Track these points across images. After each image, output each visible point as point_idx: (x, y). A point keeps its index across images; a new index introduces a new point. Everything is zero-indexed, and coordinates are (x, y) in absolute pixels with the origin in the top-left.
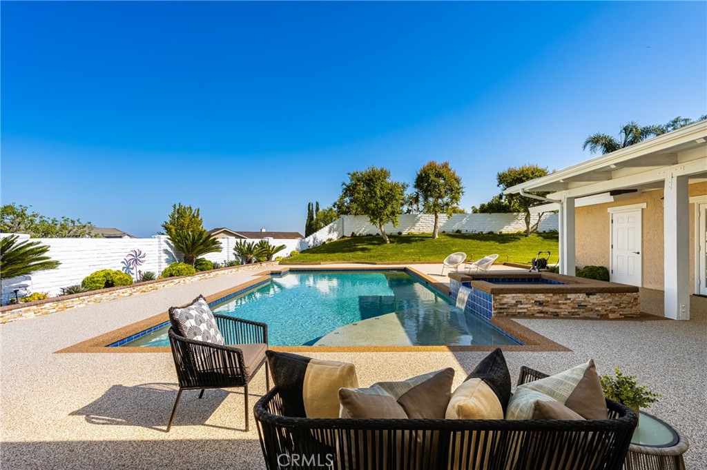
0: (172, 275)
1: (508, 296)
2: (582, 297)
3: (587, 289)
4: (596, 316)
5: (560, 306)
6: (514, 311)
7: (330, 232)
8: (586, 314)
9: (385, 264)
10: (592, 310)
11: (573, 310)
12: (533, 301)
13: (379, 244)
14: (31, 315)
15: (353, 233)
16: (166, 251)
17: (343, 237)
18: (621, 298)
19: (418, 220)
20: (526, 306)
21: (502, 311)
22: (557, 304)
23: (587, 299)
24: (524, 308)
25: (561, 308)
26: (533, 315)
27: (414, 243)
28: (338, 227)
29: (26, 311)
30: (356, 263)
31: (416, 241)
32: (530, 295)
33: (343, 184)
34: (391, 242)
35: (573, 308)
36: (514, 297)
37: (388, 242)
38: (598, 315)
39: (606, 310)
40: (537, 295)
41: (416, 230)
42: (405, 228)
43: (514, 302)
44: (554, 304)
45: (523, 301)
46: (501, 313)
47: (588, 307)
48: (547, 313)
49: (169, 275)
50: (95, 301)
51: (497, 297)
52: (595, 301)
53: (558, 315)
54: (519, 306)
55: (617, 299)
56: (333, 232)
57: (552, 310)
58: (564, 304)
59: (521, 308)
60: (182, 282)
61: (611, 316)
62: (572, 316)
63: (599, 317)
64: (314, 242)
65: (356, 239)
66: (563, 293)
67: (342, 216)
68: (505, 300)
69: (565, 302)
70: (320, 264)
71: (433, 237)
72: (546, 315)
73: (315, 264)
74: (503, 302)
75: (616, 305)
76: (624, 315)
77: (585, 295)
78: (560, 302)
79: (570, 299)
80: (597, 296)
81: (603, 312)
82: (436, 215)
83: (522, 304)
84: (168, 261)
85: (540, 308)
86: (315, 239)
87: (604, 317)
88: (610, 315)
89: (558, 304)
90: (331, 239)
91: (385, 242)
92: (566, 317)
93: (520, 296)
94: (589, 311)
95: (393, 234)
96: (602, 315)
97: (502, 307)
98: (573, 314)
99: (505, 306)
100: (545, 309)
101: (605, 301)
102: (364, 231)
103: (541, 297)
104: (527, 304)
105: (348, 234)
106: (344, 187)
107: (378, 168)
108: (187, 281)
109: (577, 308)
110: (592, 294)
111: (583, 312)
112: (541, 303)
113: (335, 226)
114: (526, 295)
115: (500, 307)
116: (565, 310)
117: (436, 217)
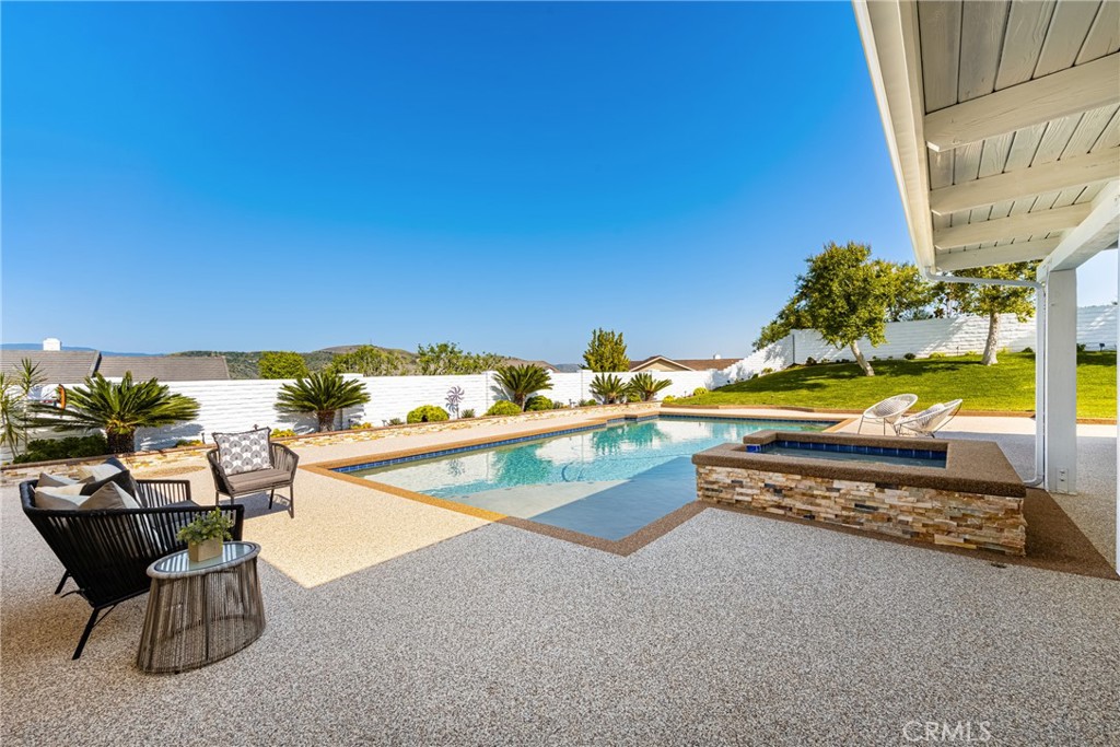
0: (494, 414)
1: (718, 469)
2: (864, 489)
3: (877, 474)
4: (899, 534)
5: (818, 501)
6: (729, 496)
7: (768, 358)
8: (875, 526)
9: (830, 412)
10: (889, 520)
11: (845, 513)
12: (763, 485)
13: (851, 377)
14: (350, 440)
15: (810, 359)
16: (494, 388)
17: (794, 365)
18: (968, 504)
19: (959, 328)
20: (749, 491)
21: (710, 493)
22: (809, 496)
23: (877, 495)
24: (747, 495)
25: (819, 505)
26: (765, 508)
27: (926, 375)
28: (784, 350)
29: (347, 437)
30: (782, 408)
31: (935, 370)
32: (757, 472)
33: (800, 278)
34: (877, 373)
35: (844, 508)
36: (729, 473)
37: (871, 373)
38: (905, 532)
39: (924, 525)
40: (771, 474)
41: (949, 350)
42: (924, 346)
43: (729, 481)
44: (804, 494)
45: (744, 481)
46: (708, 497)
47: (881, 511)
48: (791, 509)
49: (492, 413)
50: (405, 433)
51: (702, 470)
52: (895, 502)
53: (812, 517)
54: (738, 490)
55: (954, 504)
56: (775, 357)
57: (799, 505)
58: (825, 497)
59: (742, 494)
60: (502, 421)
61: (939, 539)
62: (842, 525)
63: (908, 537)
64: (738, 374)
65: (813, 367)
66: (823, 477)
67: (793, 331)
68: (713, 477)
69: (827, 494)
70: (717, 408)
71: (984, 361)
72: (789, 514)
73: (711, 408)
74: (711, 479)
75: (952, 518)
76: (976, 543)
77: (873, 486)
78: (815, 492)
79: (838, 490)
80: (903, 492)
81: (918, 527)
82: (992, 316)
83: (742, 487)
84: (495, 398)
85: (776, 498)
86: (740, 369)
87: (920, 539)
88: (936, 536)
89: (812, 496)
90: (769, 370)
91: (863, 373)
92: (829, 525)
93: (740, 473)
94: (882, 520)
95: (895, 358)
96: (918, 534)
97: (709, 486)
98: (847, 519)
99: (715, 487)
100: (787, 502)
101: (920, 505)
102: (832, 354)
103: (778, 479)
104: (751, 488)
105: (801, 360)
106: (801, 282)
107: (842, 244)
108: (509, 421)
109: (854, 510)
110: (888, 486)
111: (868, 520)
112: (777, 491)
113: (778, 348)
114: (750, 472)
115: (706, 486)
116: (827, 509)
117: (994, 321)
